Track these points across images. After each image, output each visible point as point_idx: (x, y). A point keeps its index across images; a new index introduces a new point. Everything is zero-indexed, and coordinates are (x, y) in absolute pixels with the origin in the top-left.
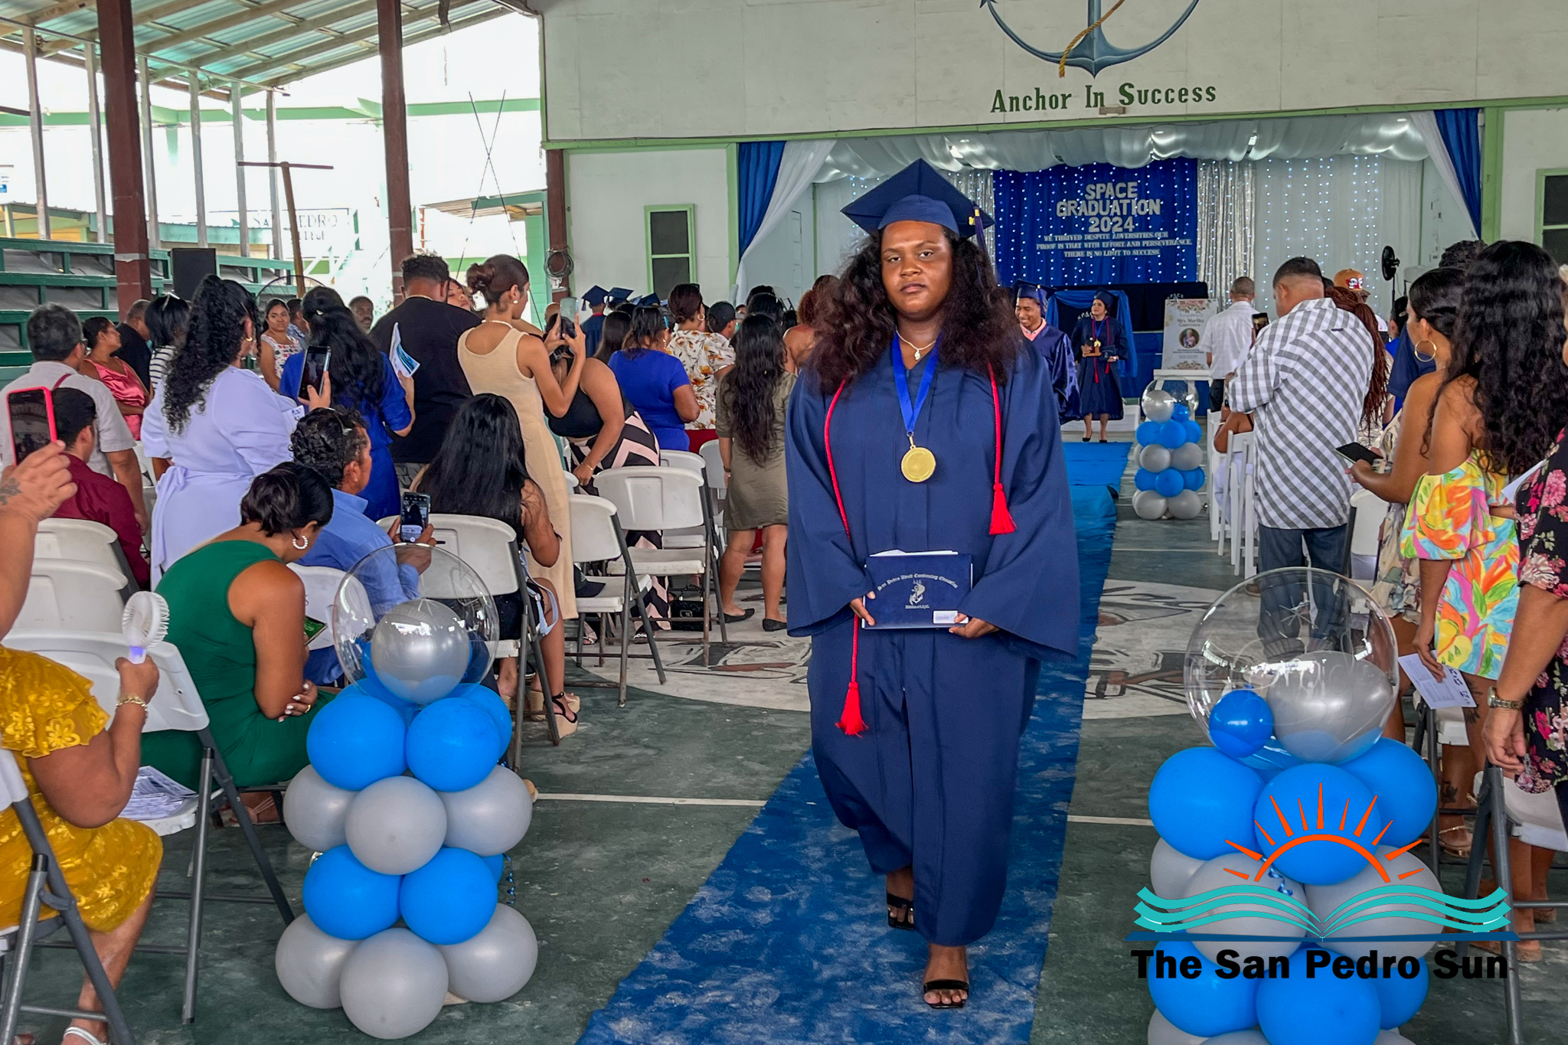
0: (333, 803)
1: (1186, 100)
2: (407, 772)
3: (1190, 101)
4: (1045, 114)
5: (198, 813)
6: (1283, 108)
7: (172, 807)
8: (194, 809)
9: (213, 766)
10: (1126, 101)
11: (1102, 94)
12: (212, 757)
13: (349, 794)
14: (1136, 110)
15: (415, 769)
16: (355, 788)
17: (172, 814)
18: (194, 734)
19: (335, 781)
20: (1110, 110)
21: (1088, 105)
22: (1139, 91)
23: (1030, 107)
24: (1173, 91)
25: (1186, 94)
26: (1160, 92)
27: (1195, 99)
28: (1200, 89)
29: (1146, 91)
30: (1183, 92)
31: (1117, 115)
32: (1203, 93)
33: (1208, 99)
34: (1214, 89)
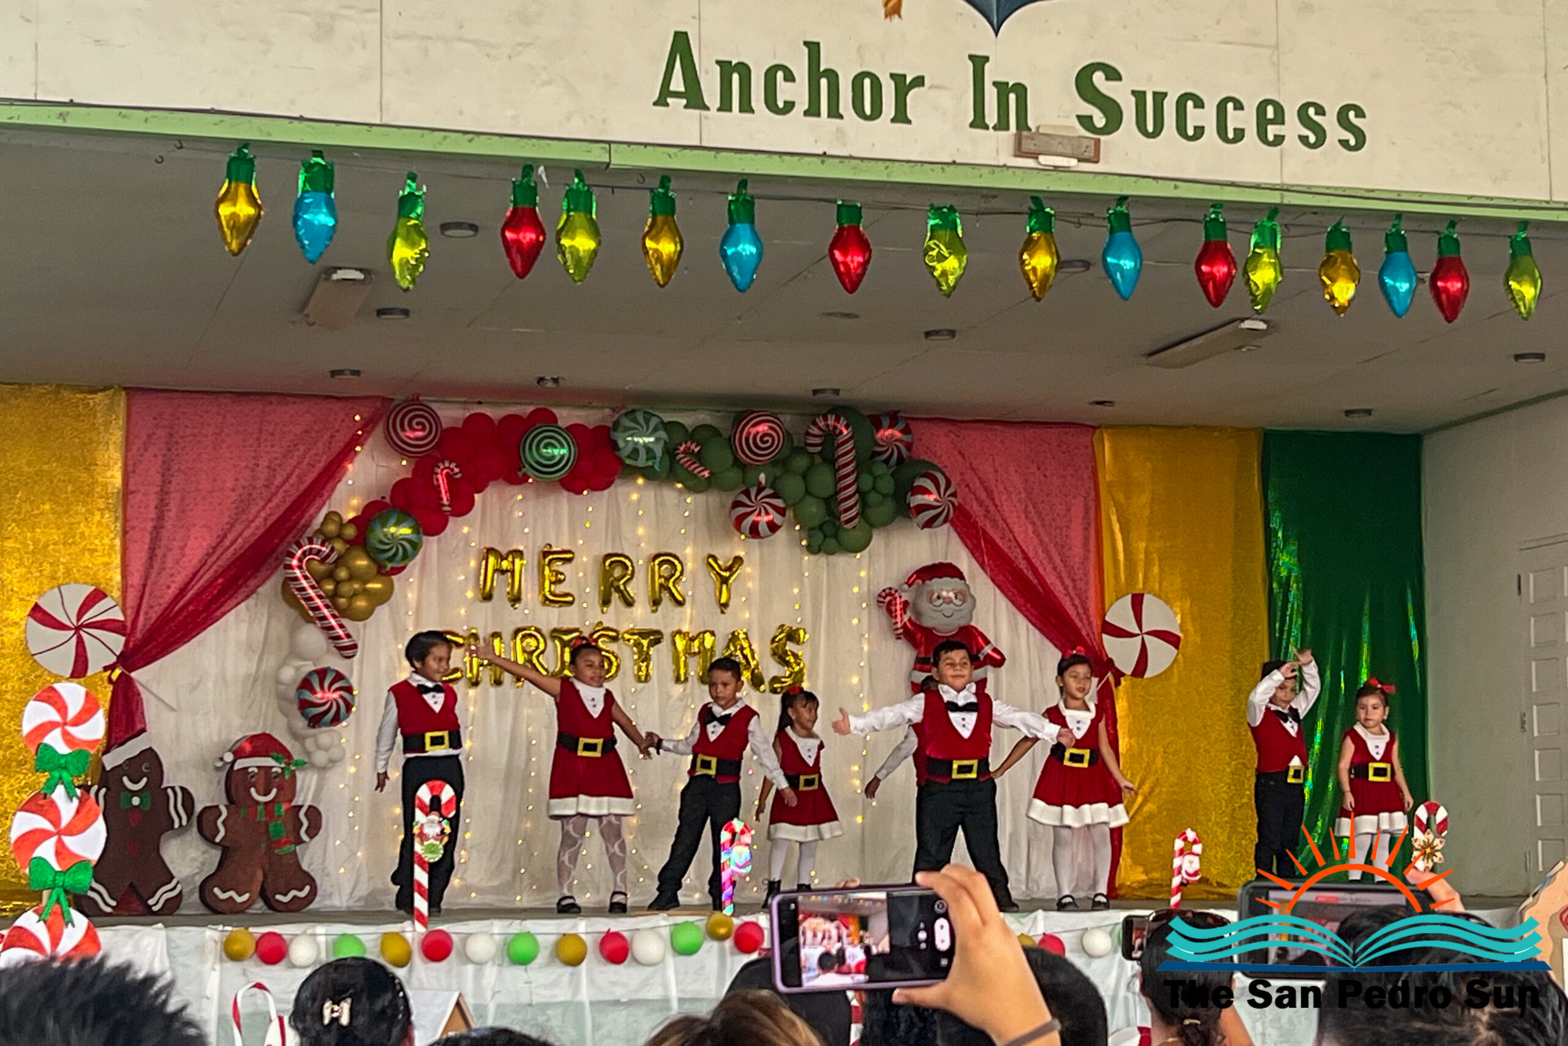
1: (1279, 140)
3: (1292, 142)
4: (840, 133)
10: (1100, 121)
11: (1019, 90)
14: (1129, 154)
20: (1049, 143)
21: (979, 122)
22: (1140, 96)
23: (789, 106)
24: (1239, 106)
25: (1279, 119)
26: (1199, 104)
27: (1304, 139)
28: (1320, 111)
29: (1160, 97)
30: (1270, 113)
31: (1073, 162)
32: (1329, 122)
33: (1344, 143)
34: (1360, 114)
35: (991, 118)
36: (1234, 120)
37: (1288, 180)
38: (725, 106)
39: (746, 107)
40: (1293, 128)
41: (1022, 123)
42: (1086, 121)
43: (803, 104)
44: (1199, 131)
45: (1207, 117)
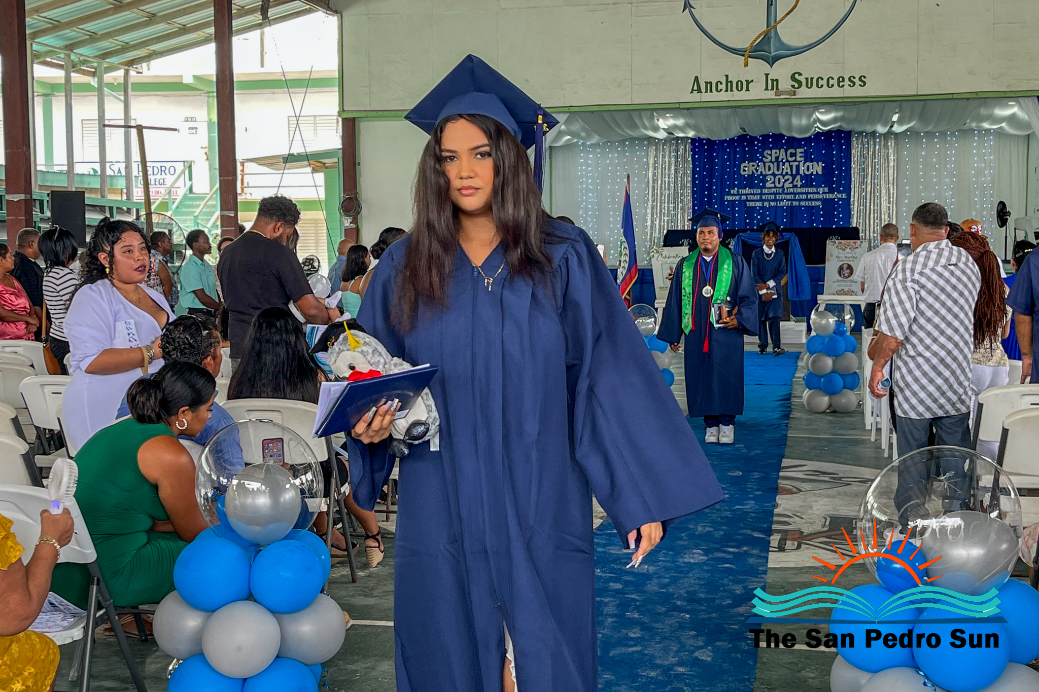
0: (192, 621)
1: (843, 86)
2: (250, 597)
3: (846, 87)
4: (733, 96)
5: (86, 629)
6: (919, 93)
7: (65, 623)
8: (82, 625)
9: (98, 591)
10: (796, 86)
11: (777, 80)
12: (98, 584)
13: (204, 614)
14: (804, 93)
15: (256, 597)
16: (210, 610)
17: (66, 629)
18: (84, 566)
19: (194, 604)
20: (783, 93)
21: (767, 89)
22: (807, 79)
23: (721, 90)
24: (833, 79)
25: (843, 81)
26: (822, 79)
27: (850, 85)
28: (854, 78)
29: (812, 79)
30: (841, 79)
31: (789, 97)
32: (857, 81)
33: (860, 85)
34: (865, 77)
35: (770, 87)
36: (831, 82)
37: (846, 95)
38: (706, 92)
39: (711, 91)
40: (847, 82)
41: (777, 88)
42: (793, 86)
43: (724, 89)
44: (822, 86)
45: (824, 82)
